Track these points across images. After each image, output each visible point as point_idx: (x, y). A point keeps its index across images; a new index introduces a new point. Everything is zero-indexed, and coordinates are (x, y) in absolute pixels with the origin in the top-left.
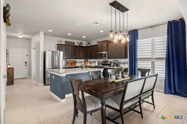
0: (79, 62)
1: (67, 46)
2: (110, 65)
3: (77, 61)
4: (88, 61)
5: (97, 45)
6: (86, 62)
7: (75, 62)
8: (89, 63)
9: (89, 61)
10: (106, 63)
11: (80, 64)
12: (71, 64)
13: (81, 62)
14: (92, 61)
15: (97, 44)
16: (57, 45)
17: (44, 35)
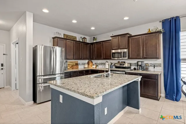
0: (81, 64)
1: (67, 40)
2: (129, 68)
3: (79, 62)
4: (92, 62)
5: (111, 40)
6: (91, 64)
7: (77, 64)
8: (94, 65)
9: (94, 63)
10: (124, 65)
11: (83, 66)
12: (72, 66)
13: (84, 64)
14: (98, 62)
15: (111, 38)
16: (53, 38)
17: (33, 21)
